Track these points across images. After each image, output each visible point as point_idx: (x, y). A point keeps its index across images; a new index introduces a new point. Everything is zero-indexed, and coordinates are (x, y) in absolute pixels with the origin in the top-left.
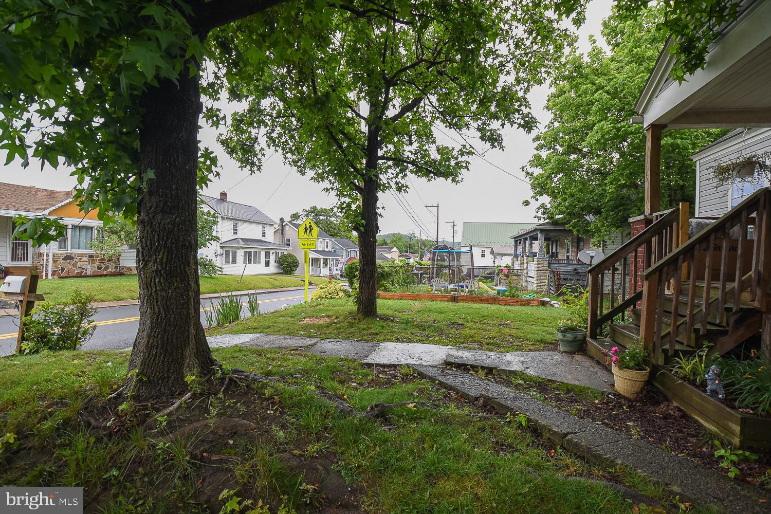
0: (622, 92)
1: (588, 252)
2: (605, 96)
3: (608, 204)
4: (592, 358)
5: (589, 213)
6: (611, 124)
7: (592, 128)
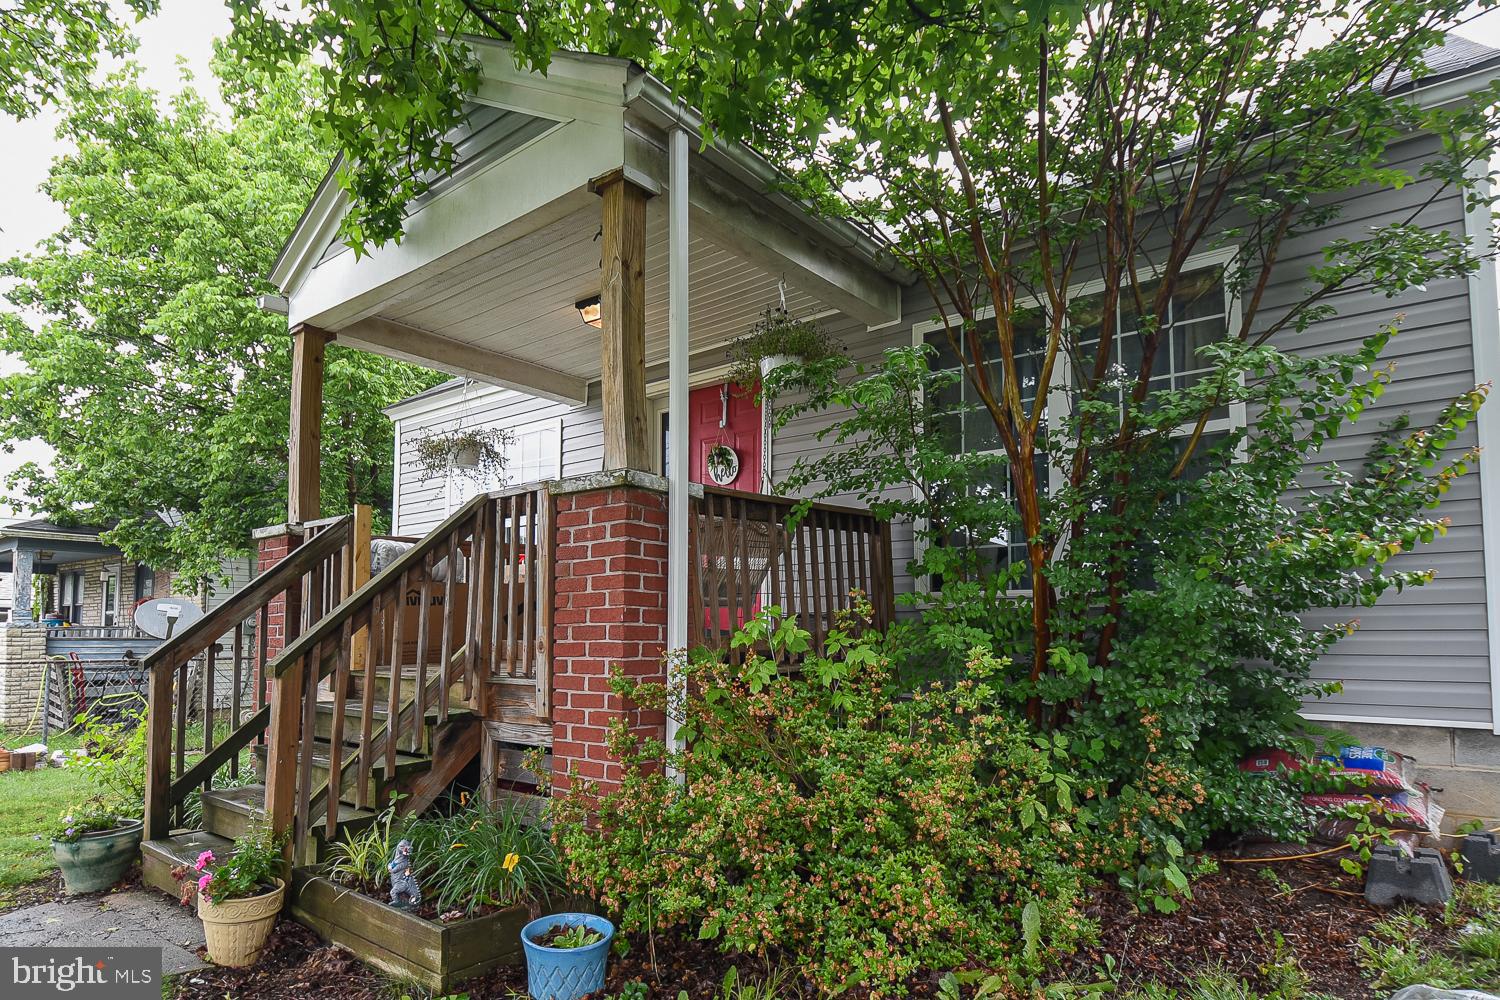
0: (252, 225)
1: (160, 607)
2: (210, 221)
3: (216, 487)
4: (155, 892)
5: (169, 504)
6: (222, 293)
7: (177, 288)
